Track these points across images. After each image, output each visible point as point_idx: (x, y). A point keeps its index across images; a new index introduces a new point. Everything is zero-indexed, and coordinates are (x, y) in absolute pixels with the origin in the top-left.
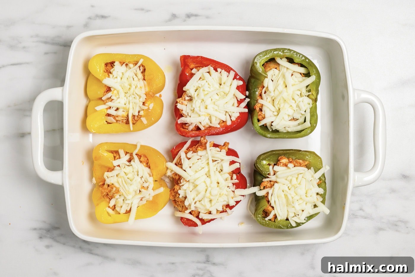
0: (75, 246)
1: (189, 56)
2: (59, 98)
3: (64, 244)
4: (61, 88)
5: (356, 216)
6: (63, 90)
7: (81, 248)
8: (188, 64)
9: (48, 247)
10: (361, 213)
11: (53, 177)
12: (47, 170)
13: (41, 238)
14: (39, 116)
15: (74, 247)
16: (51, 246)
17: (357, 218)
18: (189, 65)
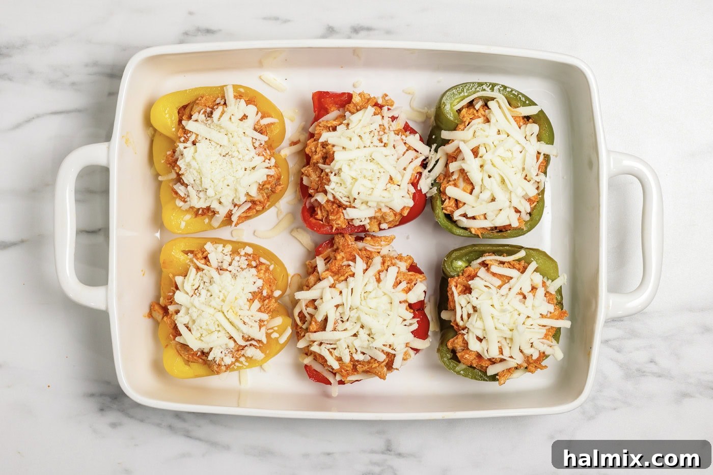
0: (161, 424)
1: (327, 93)
2: (102, 162)
3: (142, 421)
4: (106, 144)
5: (644, 372)
6: (109, 148)
7: (170, 427)
8: (326, 106)
9: (114, 425)
10: (653, 368)
11: (92, 297)
12: (81, 284)
13: (102, 410)
14: (67, 191)
15: (159, 425)
16: (120, 424)
17: (644, 375)
18: (328, 108)
